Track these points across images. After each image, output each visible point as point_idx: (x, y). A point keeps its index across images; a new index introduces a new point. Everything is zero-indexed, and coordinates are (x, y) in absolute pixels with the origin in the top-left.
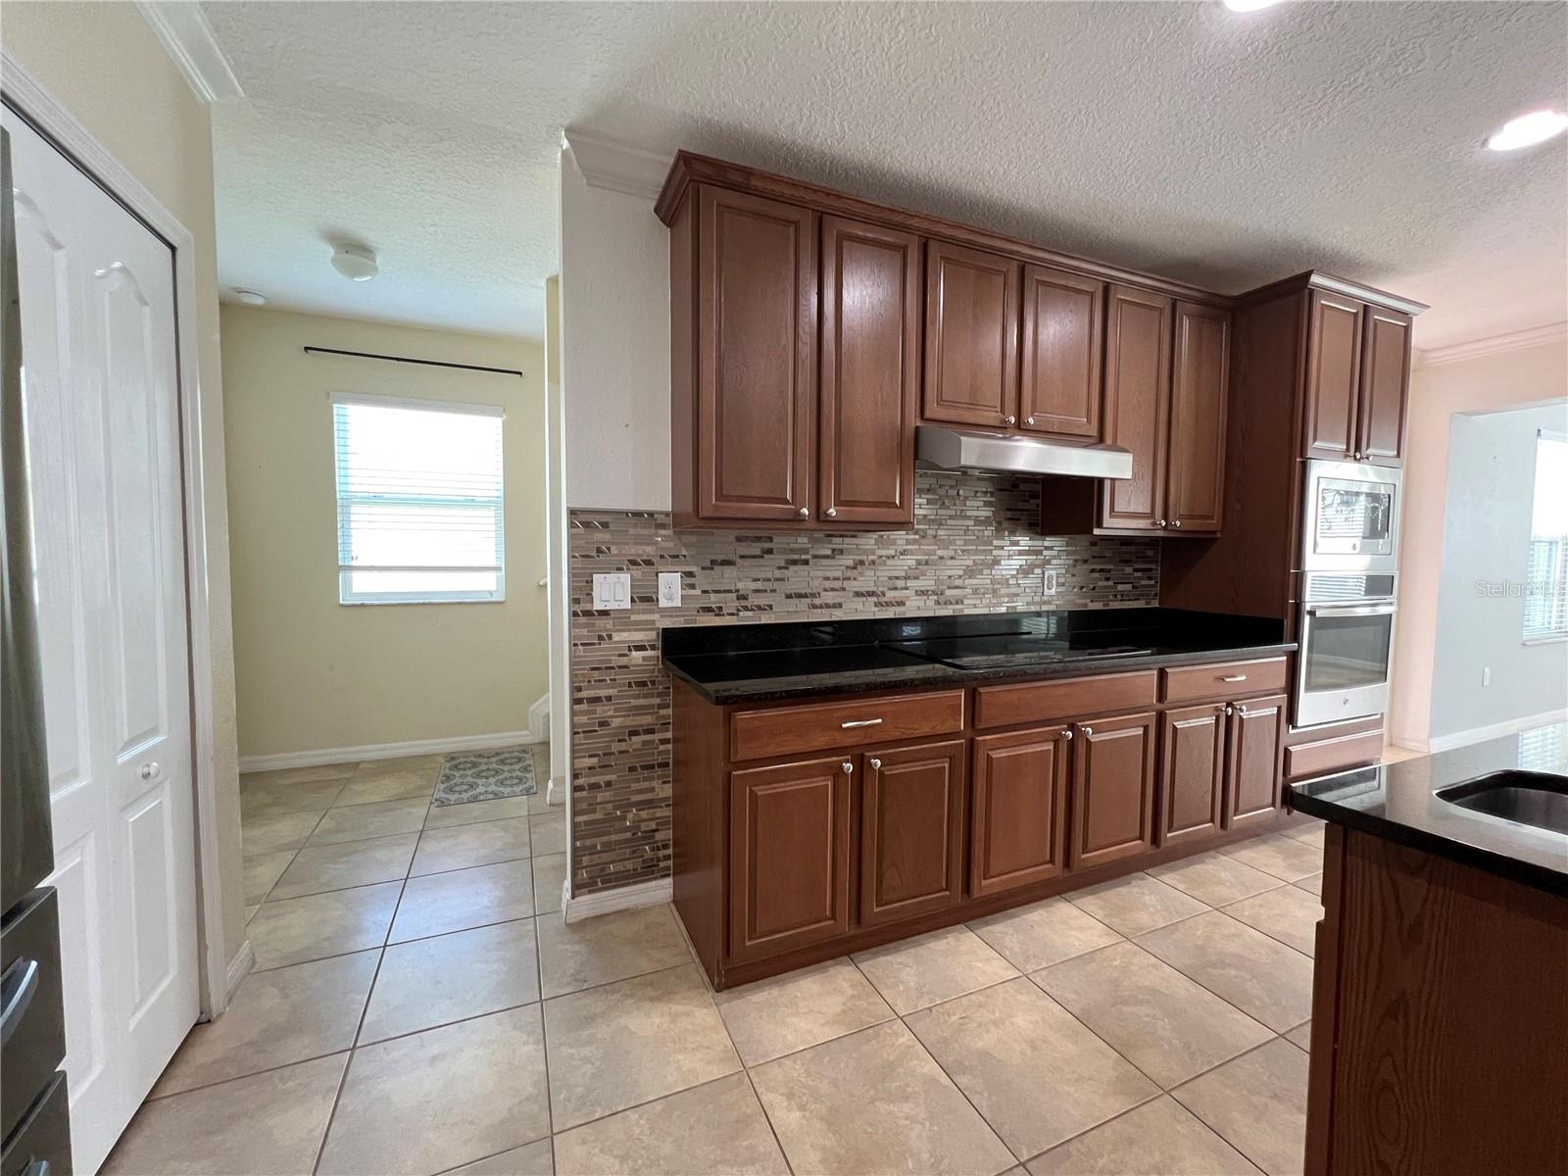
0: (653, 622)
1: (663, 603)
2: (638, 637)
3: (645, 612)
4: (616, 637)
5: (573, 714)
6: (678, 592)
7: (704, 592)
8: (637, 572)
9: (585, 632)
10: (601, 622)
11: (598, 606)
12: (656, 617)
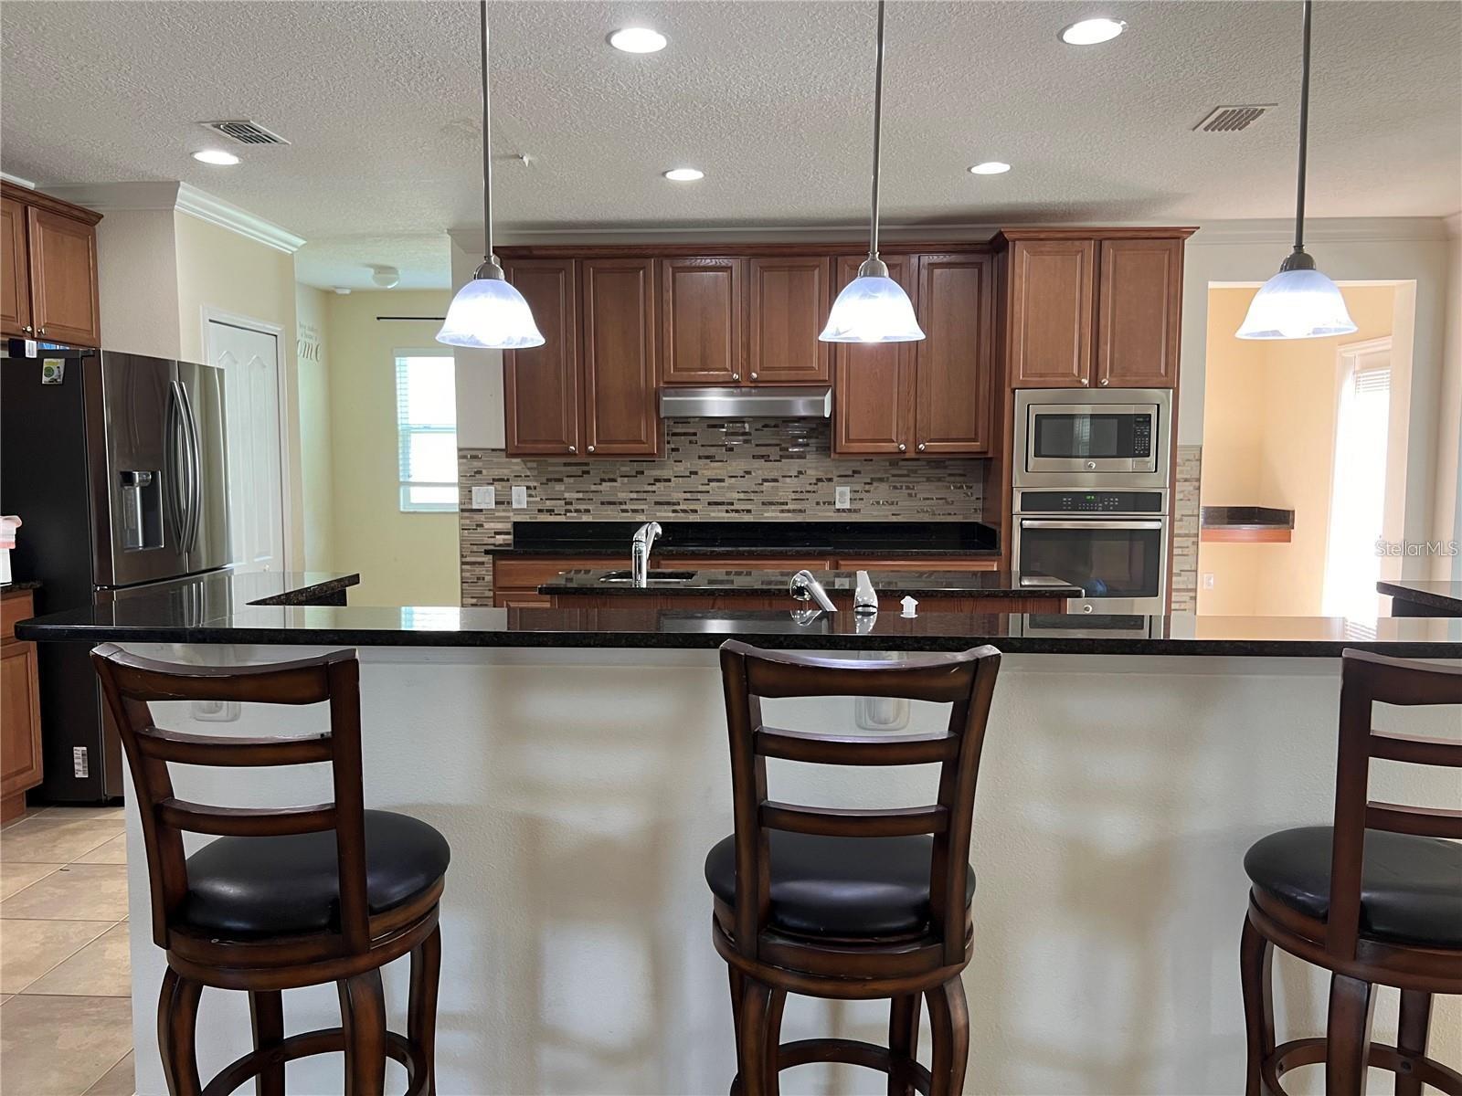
0: (509, 517)
1: (515, 506)
2: (500, 526)
3: (504, 511)
4: (486, 526)
5: (462, 571)
6: (525, 499)
7: (541, 499)
8: (499, 485)
9: (468, 522)
10: (478, 517)
11: (475, 506)
12: (511, 514)
